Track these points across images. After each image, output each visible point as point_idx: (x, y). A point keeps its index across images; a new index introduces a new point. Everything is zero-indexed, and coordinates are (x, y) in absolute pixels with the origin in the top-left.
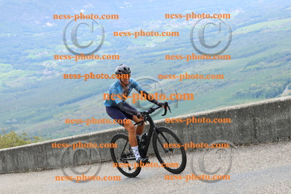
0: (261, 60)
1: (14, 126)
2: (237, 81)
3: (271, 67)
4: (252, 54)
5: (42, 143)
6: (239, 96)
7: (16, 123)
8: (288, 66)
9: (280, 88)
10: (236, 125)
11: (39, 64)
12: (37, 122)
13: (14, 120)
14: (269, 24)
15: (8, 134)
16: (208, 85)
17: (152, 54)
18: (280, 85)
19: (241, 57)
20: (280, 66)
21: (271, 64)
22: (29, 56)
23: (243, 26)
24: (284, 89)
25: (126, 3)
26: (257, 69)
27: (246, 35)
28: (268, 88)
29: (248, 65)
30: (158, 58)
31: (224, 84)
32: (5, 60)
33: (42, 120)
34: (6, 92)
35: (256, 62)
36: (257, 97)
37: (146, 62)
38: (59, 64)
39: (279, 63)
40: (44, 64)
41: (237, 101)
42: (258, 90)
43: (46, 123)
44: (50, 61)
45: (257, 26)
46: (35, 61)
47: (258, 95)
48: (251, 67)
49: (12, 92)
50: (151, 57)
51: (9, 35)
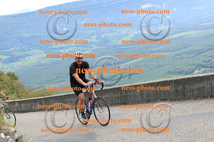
0: (183, 53)
1: (43, 85)
2: (169, 64)
3: (188, 57)
4: (178, 50)
5: (62, 95)
6: (170, 73)
7: (44, 83)
8: (198, 57)
9: (193, 69)
10: (174, 89)
11: (58, 51)
12: (56, 83)
13: (43, 82)
14: (188, 33)
15: (42, 89)
16: (152, 66)
17: (122, 47)
18: (193, 68)
19: (172, 51)
20: (193, 57)
21: (189, 56)
22: (53, 46)
23: (174, 34)
24: (195, 70)
25: (108, 19)
26: (181, 58)
27: (175, 39)
28: (186, 69)
29: (175, 56)
30: (125, 50)
31: (161, 66)
32: (40, 48)
33: (58, 82)
34: (39, 65)
35: (180, 55)
36: (180, 74)
37: (118, 52)
38: (70, 51)
39: (193, 55)
40: (61, 51)
41: (168, 76)
42: (180, 70)
43: (61, 83)
44: (64, 50)
45: (182, 34)
46: (56, 49)
47: (180, 73)
48: (177, 57)
49: (43, 66)
50: (121, 49)
51: (42, 34)
